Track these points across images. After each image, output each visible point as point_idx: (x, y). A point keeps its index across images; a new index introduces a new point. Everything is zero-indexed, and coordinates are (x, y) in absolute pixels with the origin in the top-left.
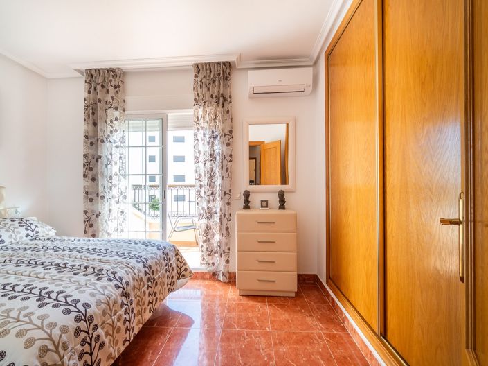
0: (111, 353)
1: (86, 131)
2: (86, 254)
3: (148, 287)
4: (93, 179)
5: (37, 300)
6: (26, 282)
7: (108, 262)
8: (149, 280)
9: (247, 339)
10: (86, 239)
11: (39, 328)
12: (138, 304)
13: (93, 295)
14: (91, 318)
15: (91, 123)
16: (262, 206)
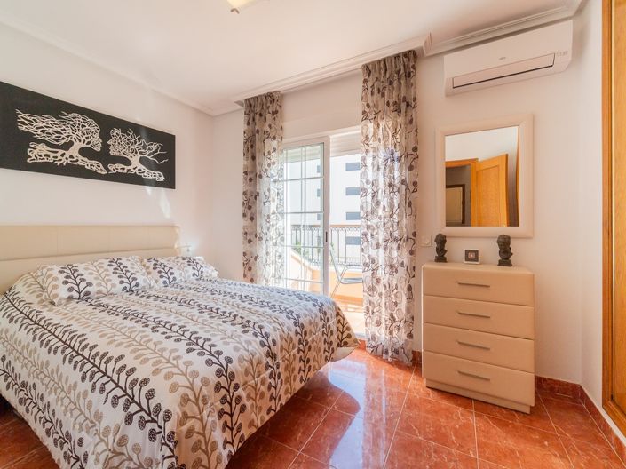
0: (253, 421)
1: (246, 167)
2: (238, 301)
3: (299, 350)
4: (252, 219)
5: (187, 344)
6: (181, 323)
7: (257, 313)
8: (300, 342)
9: (435, 459)
10: (243, 283)
11: (183, 374)
12: (286, 369)
13: (236, 349)
14: (232, 376)
15: (250, 157)
16: (467, 259)
